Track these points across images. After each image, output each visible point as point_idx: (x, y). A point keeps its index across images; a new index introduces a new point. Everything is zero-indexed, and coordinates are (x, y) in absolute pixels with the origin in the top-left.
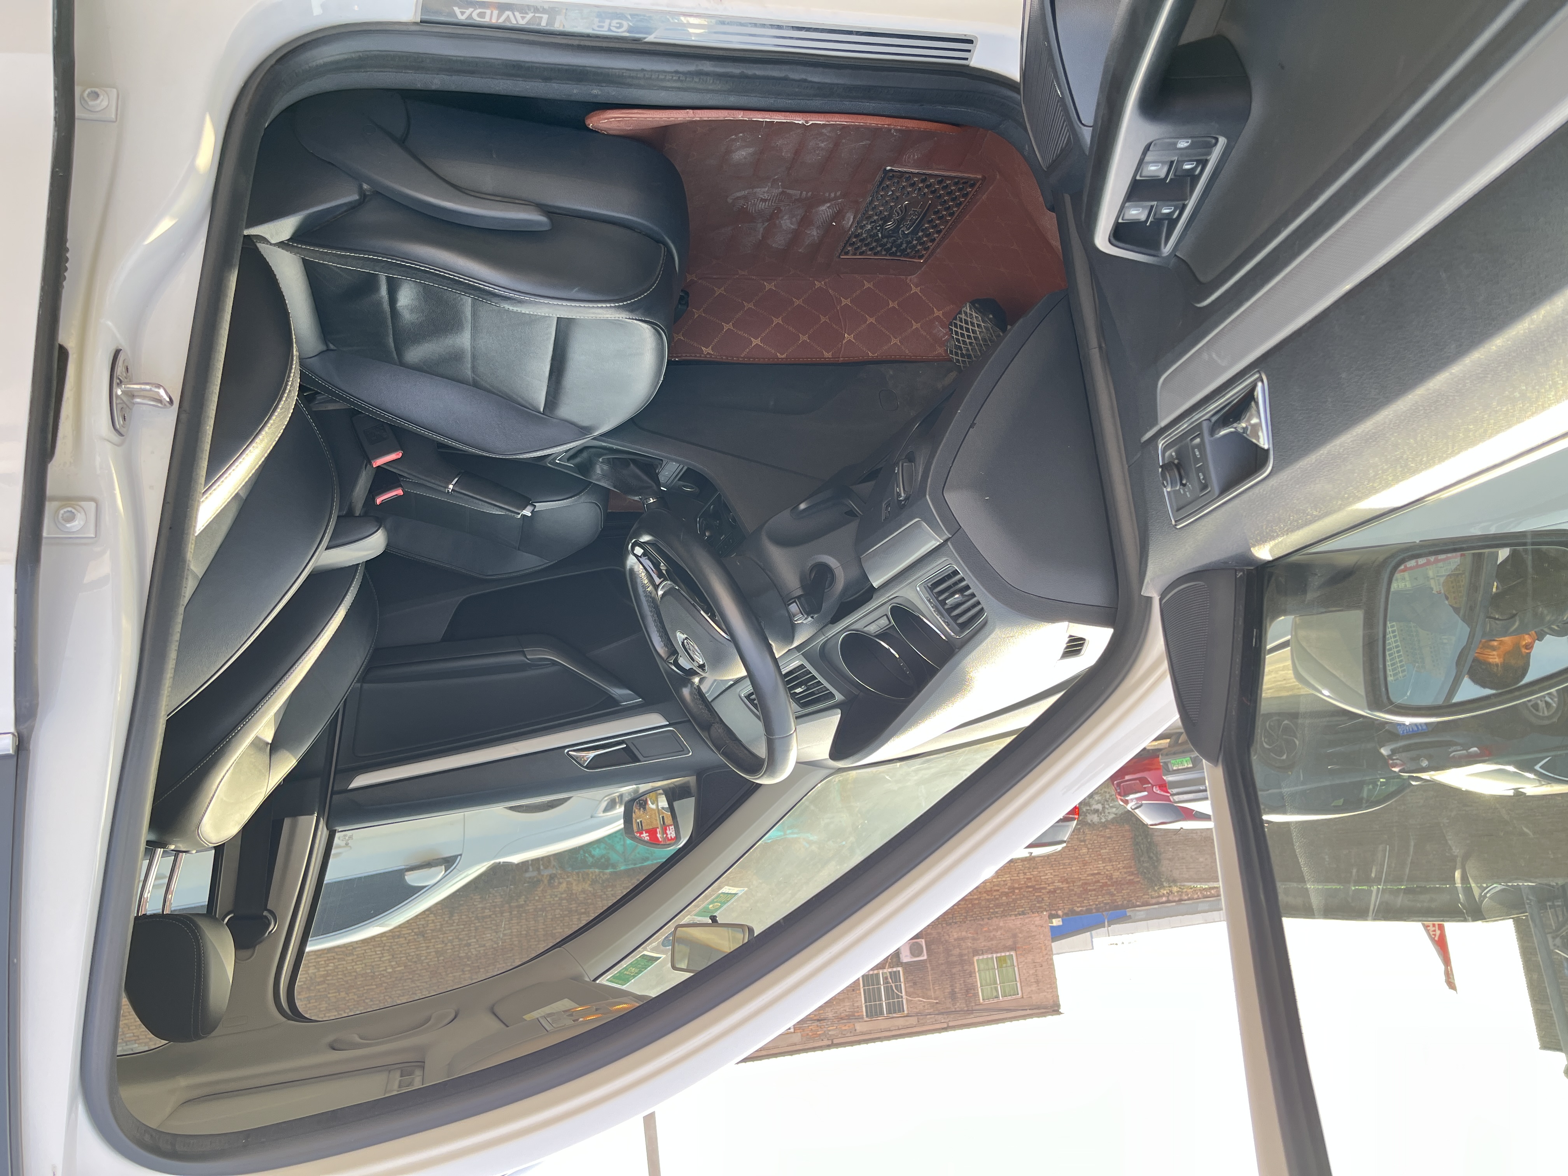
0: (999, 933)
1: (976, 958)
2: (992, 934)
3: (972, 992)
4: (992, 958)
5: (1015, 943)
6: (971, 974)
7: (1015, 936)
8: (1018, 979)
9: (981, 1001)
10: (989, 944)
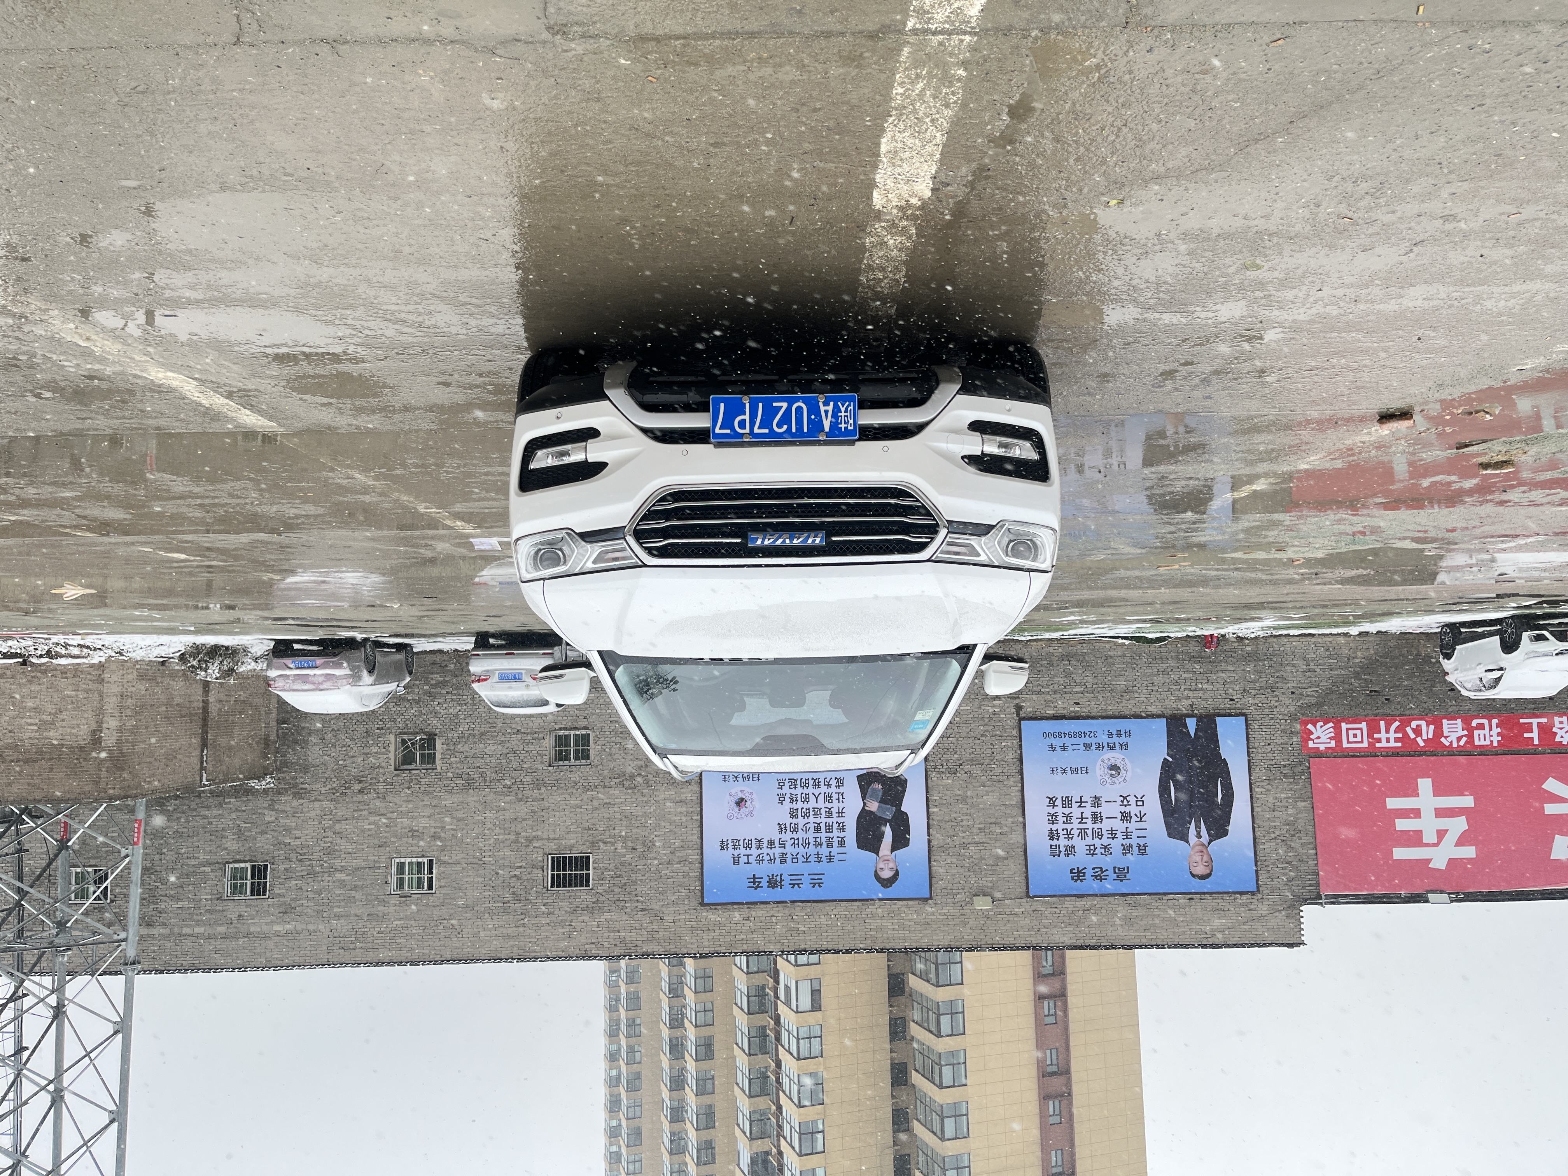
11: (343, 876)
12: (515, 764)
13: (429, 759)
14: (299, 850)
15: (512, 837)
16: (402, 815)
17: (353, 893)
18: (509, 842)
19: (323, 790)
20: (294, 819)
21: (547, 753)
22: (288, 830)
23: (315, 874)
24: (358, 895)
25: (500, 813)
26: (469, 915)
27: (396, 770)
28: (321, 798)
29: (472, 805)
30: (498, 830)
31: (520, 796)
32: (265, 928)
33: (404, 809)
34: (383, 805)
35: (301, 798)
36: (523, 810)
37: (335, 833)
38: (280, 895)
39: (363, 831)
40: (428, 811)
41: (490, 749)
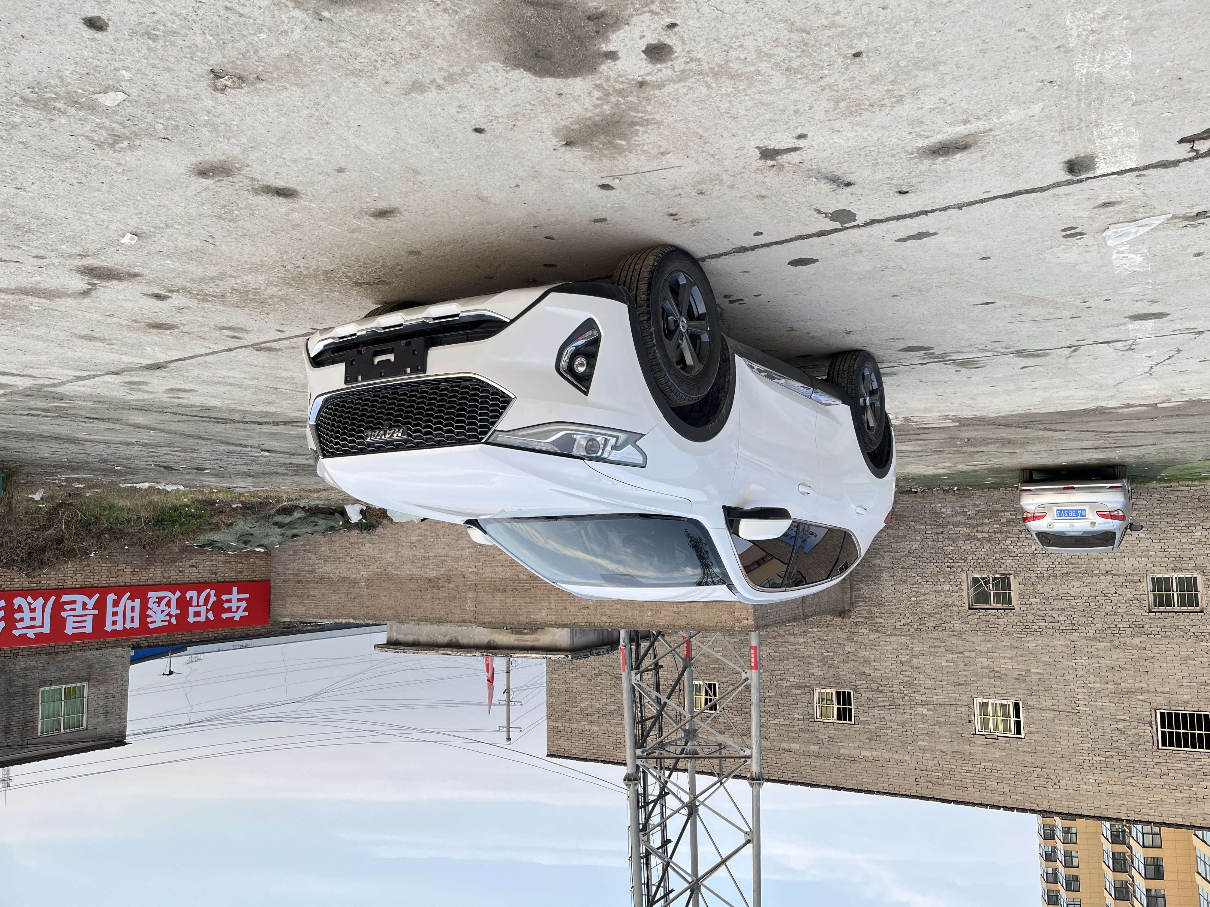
0: (74, 663)
1: (42, 689)
2: (65, 665)
3: (31, 724)
4: (61, 689)
5: (89, 674)
6: (33, 706)
7: (91, 666)
8: (85, 710)
9: (39, 734)
10: (60, 675)
11: (925, 711)
12: (1108, 608)
13: (1006, 598)
14: (879, 681)
15: (1111, 687)
16: (982, 654)
17: (937, 729)
18: (1107, 692)
19: (898, 624)
20: (873, 651)
21: (1146, 597)
22: (867, 662)
23: (897, 706)
24: (942, 732)
25: (1094, 660)
26: (1066, 766)
27: (970, 609)
28: (895, 632)
29: (1059, 649)
30: (1092, 678)
31: (1116, 643)
32: (854, 753)
33: (983, 648)
34: (960, 642)
35: (877, 631)
36: (1121, 658)
37: (913, 667)
38: (865, 723)
39: (942, 667)
40: (1009, 653)
41: (1073, 592)
